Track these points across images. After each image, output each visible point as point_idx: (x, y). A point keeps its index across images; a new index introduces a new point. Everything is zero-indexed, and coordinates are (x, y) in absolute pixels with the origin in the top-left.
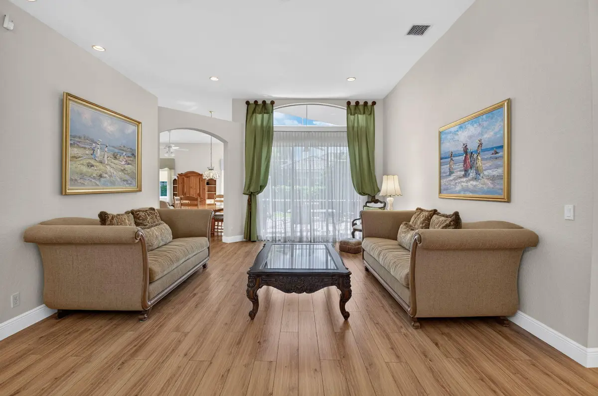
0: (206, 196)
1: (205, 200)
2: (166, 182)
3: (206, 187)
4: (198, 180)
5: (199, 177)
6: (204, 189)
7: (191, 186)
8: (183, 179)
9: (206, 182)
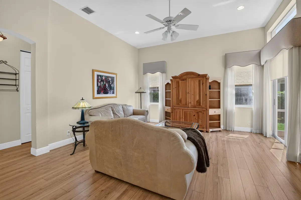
0: (209, 104)
1: (207, 111)
2: (158, 88)
3: (208, 92)
4: (197, 83)
5: (199, 79)
6: (206, 95)
7: (188, 91)
8: (178, 83)
9: (208, 86)
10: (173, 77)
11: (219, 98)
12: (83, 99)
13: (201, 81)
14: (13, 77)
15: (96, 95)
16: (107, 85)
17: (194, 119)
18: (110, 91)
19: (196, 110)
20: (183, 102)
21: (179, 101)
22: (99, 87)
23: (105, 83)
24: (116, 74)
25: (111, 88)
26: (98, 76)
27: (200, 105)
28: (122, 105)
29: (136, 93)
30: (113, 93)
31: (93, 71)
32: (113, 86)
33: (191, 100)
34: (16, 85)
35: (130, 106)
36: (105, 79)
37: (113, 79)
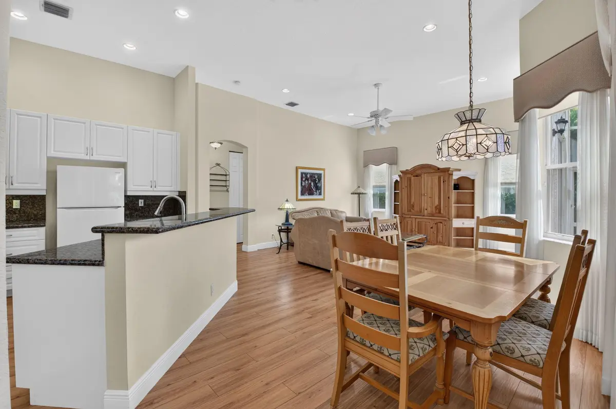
0: (453, 212)
1: (450, 220)
2: (384, 187)
3: (453, 194)
4: (436, 181)
5: (438, 174)
6: (449, 198)
7: (423, 193)
8: (410, 179)
9: (452, 184)
10: (402, 172)
11: (473, 203)
12: (287, 201)
13: (442, 177)
14: (223, 178)
15: (300, 197)
16: (312, 184)
17: (431, 233)
18: (316, 192)
19: (434, 219)
20: (416, 208)
21: (411, 207)
22: (303, 187)
23: (310, 182)
24: (324, 170)
25: (318, 188)
26: (302, 174)
27: (440, 212)
28: (330, 210)
29: (352, 194)
30: (320, 194)
31: (297, 168)
32: (320, 186)
33: (427, 205)
34: (226, 186)
35: (342, 212)
36: (311, 176)
37: (320, 176)
